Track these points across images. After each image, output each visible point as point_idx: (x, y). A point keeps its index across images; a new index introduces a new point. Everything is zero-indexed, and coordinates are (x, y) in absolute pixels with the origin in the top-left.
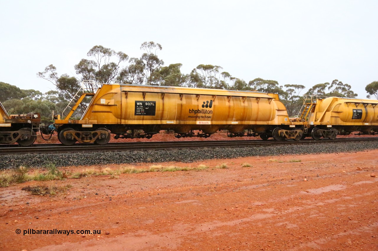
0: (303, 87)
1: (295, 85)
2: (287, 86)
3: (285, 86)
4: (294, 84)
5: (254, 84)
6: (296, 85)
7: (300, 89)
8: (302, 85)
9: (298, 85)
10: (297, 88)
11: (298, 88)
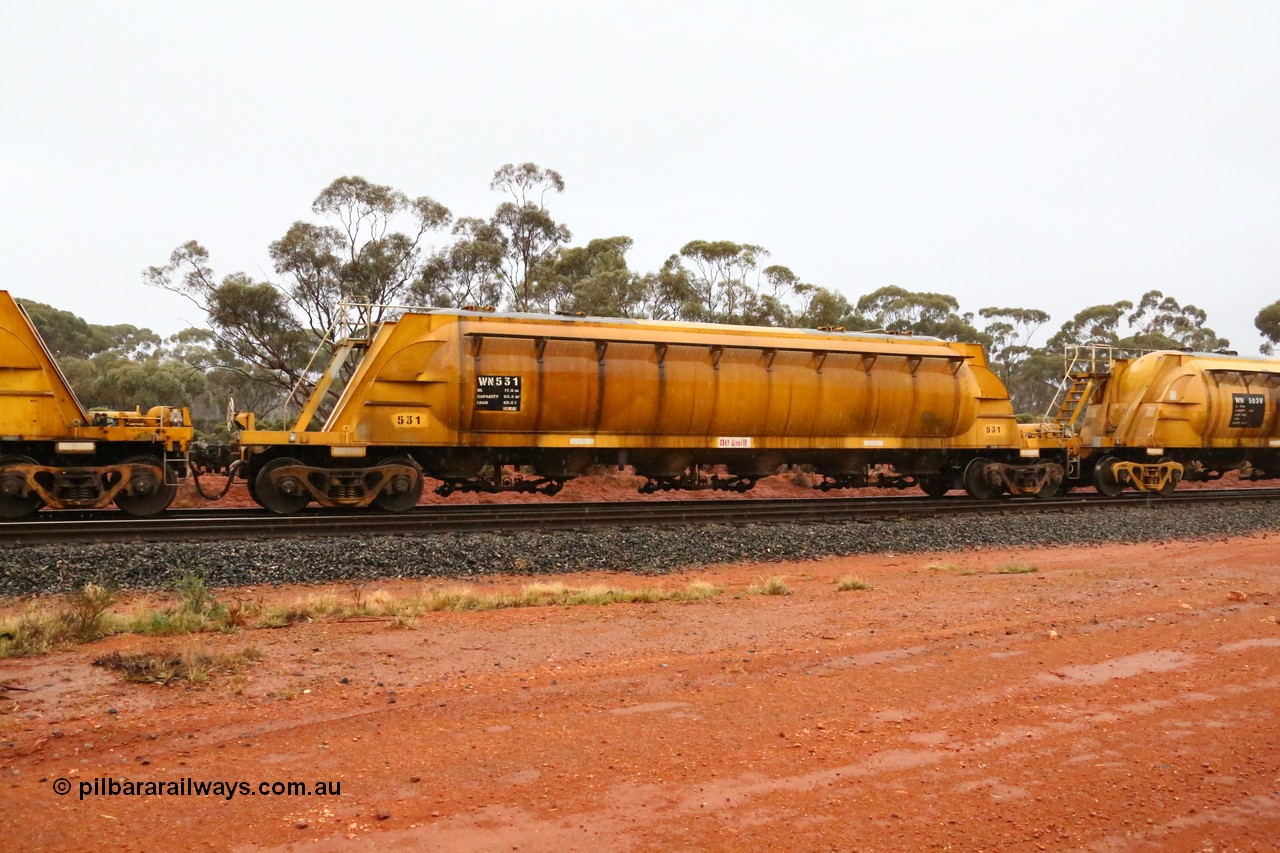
0: (1042, 317)
1: (1015, 310)
2: (988, 313)
3: (981, 313)
4: (1013, 306)
5: (876, 306)
6: (1020, 310)
7: (1032, 323)
8: (1040, 309)
9: (1025, 309)
10: (1022, 321)
11: (1025, 322)
